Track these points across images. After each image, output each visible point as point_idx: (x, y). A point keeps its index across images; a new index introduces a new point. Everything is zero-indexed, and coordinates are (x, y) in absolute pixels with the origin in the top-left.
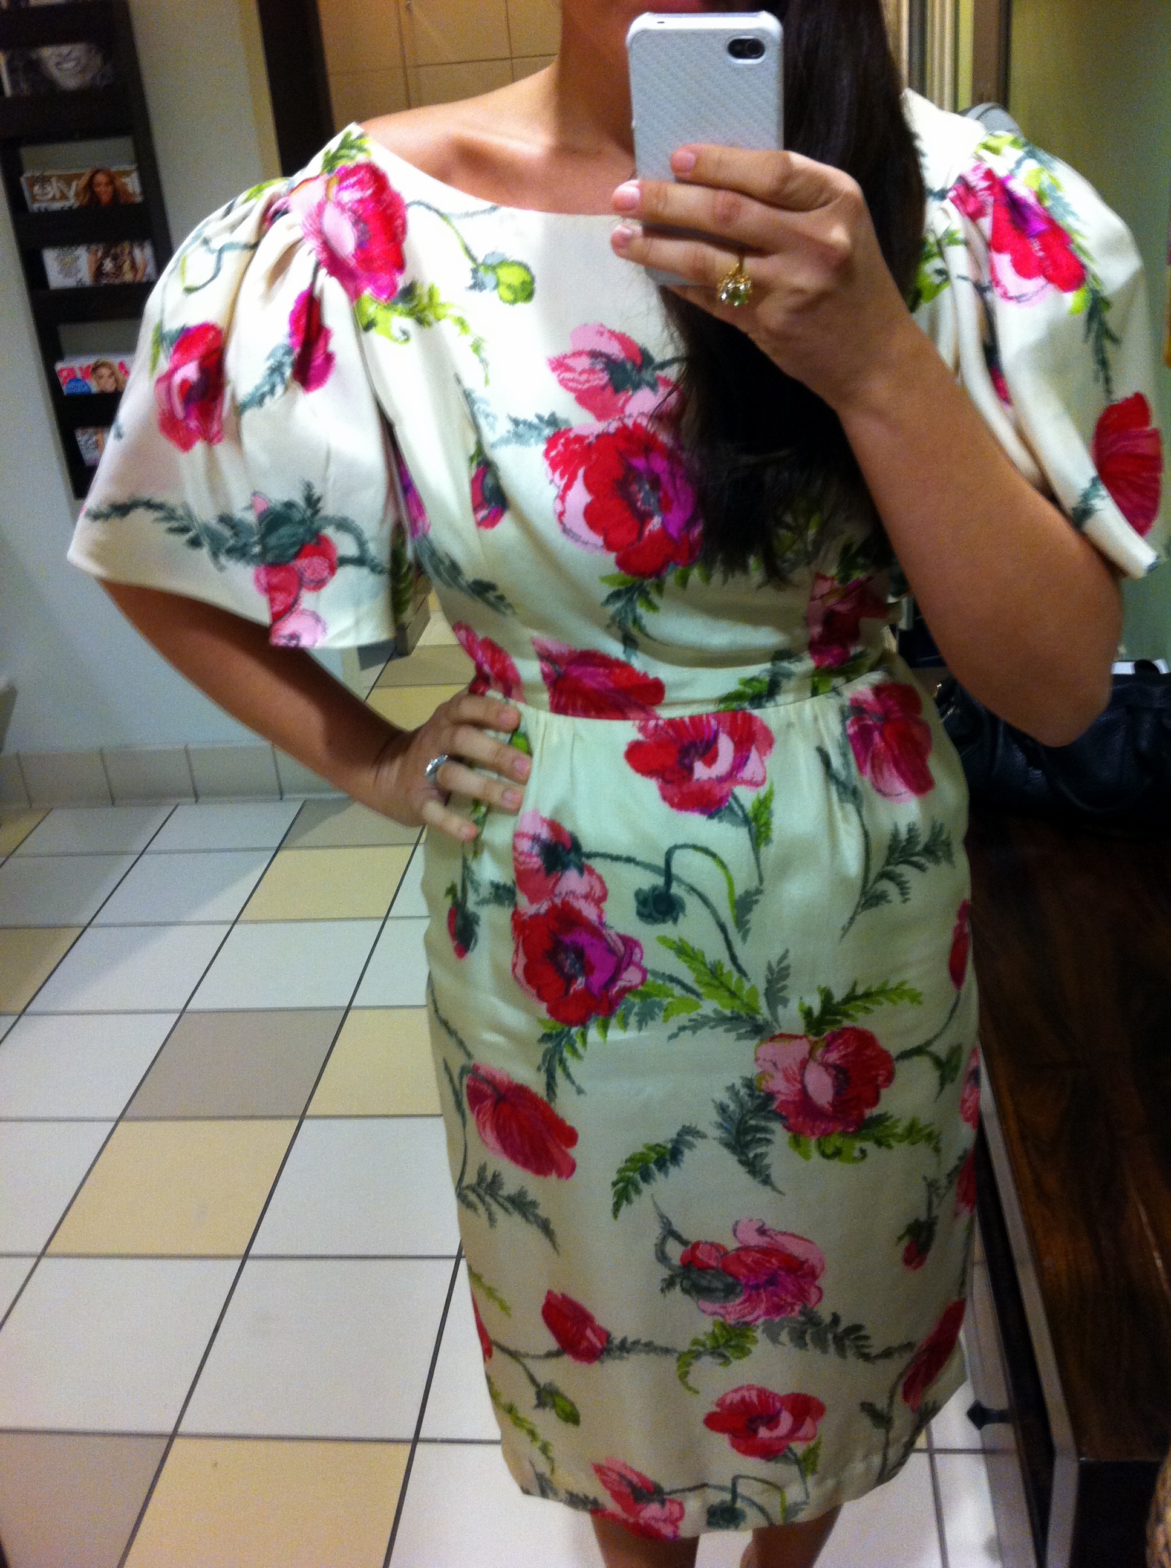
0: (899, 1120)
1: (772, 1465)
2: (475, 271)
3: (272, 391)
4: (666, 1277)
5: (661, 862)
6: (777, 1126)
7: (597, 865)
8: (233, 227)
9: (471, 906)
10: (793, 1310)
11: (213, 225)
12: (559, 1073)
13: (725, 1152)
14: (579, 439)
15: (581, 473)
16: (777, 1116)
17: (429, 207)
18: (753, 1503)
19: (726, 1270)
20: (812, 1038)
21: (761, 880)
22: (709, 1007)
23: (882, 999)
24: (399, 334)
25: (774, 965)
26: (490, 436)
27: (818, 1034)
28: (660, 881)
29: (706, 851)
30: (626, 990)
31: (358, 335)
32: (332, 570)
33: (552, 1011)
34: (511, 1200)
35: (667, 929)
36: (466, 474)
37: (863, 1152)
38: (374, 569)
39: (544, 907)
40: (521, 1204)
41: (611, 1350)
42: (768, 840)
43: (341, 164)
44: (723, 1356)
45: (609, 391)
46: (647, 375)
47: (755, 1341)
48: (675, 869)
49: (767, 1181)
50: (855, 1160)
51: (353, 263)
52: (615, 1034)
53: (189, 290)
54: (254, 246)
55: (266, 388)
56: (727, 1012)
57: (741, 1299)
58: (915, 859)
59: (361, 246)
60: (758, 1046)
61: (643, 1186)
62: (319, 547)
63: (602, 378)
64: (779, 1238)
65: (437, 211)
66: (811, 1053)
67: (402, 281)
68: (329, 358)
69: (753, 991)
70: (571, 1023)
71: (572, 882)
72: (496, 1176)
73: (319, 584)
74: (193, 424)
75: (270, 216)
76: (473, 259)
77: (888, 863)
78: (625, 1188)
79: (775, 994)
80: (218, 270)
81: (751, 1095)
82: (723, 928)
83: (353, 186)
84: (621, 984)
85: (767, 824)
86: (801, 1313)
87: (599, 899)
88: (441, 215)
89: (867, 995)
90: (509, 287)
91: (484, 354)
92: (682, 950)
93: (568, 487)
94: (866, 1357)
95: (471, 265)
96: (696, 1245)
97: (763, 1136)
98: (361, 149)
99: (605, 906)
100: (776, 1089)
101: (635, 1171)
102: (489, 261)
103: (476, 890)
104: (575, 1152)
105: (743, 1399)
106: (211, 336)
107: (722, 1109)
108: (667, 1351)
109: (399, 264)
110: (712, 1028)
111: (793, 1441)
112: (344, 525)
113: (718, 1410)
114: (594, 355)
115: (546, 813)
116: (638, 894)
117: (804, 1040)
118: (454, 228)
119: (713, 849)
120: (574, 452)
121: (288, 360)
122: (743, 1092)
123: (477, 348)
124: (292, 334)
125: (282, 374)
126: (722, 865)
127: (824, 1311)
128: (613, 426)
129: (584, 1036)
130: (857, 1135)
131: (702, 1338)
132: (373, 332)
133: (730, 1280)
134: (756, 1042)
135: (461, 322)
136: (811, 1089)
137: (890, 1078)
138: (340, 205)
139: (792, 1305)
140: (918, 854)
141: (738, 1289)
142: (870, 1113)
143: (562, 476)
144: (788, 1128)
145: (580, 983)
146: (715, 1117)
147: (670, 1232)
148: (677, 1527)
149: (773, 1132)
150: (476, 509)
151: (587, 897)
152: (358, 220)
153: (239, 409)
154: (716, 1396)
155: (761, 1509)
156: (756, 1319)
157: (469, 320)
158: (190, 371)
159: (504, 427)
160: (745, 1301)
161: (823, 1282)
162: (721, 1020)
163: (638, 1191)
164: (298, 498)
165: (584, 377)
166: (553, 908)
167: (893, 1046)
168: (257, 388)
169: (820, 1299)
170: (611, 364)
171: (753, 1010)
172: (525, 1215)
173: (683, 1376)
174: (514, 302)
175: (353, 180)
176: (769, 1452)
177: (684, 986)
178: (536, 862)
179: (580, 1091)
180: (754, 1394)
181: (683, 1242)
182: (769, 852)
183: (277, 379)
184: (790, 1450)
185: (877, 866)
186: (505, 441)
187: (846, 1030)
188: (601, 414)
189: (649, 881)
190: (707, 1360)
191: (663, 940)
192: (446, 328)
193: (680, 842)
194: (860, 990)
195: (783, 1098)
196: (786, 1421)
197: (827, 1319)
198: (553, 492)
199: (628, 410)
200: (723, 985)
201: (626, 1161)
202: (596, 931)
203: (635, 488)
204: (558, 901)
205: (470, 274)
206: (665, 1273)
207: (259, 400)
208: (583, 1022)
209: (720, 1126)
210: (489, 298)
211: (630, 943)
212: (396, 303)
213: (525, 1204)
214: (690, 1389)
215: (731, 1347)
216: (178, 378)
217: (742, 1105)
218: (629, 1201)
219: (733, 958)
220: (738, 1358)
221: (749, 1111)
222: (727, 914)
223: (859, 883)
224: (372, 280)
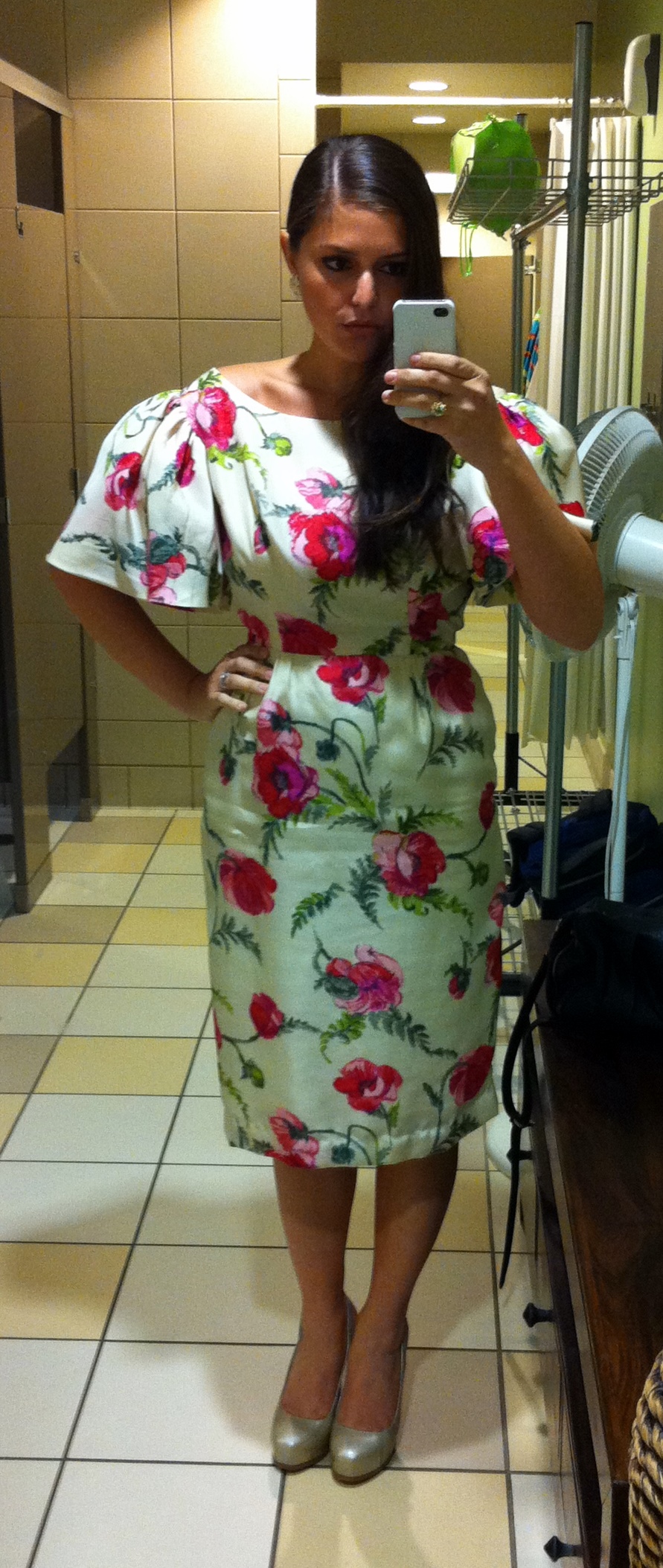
0: (447, 895)
1: (371, 1118)
2: (265, 440)
3: (166, 484)
4: (318, 979)
5: (329, 727)
6: (381, 886)
7: (299, 728)
8: (152, 410)
9: (234, 755)
10: (385, 1007)
11: (142, 408)
12: (271, 846)
13: (353, 900)
14: (305, 516)
15: (304, 531)
16: (382, 880)
17: (247, 410)
18: (360, 1146)
19: (350, 979)
20: (403, 835)
21: (378, 740)
22: (350, 810)
23: (439, 818)
24: (227, 465)
25: (383, 789)
26: (264, 511)
27: (405, 832)
28: (328, 737)
29: (351, 722)
30: (309, 799)
31: (207, 463)
32: (183, 571)
33: (270, 809)
34: (238, 934)
35: (329, 764)
36: (253, 528)
37: (427, 910)
38: (203, 572)
39: (270, 749)
40: (244, 937)
41: (284, 1026)
42: (382, 720)
43: (207, 386)
44: (346, 1037)
45: (321, 497)
46: (338, 491)
47: (364, 1026)
48: (336, 731)
49: (374, 920)
50: (422, 914)
51: (209, 431)
52: (301, 825)
53: (128, 436)
54: (161, 420)
55: (163, 482)
56: (359, 815)
57: (357, 998)
58: (460, 744)
59: (214, 424)
60: (374, 836)
61: (308, 918)
62: (179, 558)
63: (319, 491)
64: (380, 958)
65: (250, 412)
66: (401, 844)
67: (232, 441)
68: (192, 473)
69: (373, 803)
70: (279, 817)
71: (285, 737)
72: (232, 919)
73: (176, 576)
74: (123, 498)
75: (171, 407)
76: (265, 435)
77: (444, 744)
78: (298, 920)
79: (383, 807)
80: (143, 428)
81: (369, 866)
82: (358, 765)
83: (212, 397)
84: (306, 796)
85: (383, 712)
86: (391, 1009)
87: (297, 746)
88: (252, 414)
89: (431, 814)
90: (281, 448)
91: (266, 476)
92: (338, 777)
93: (297, 537)
94: (427, 1050)
95: (264, 438)
96: (335, 961)
97: (372, 891)
98: (218, 381)
99: (302, 750)
100: (382, 863)
101: (305, 909)
102: (273, 437)
103: (237, 745)
104: (275, 895)
105: (356, 1069)
106: (136, 458)
107: (354, 872)
108: (315, 1030)
109: (231, 434)
110: (351, 823)
111: (383, 1100)
112: (191, 550)
113: (341, 1076)
114: (316, 481)
115: (275, 699)
116: (318, 743)
117: (397, 836)
118: (257, 420)
119: (354, 721)
120: (301, 522)
121: (175, 471)
122: (366, 864)
123: (262, 473)
124: (177, 460)
125: (171, 477)
126: (360, 730)
127: (404, 1009)
128: (320, 512)
129: (285, 824)
130: (423, 898)
131: (335, 1023)
132: (215, 463)
133: (352, 984)
134: (373, 834)
135: (257, 461)
136: (401, 866)
137: (443, 868)
138: (206, 406)
139: (385, 1003)
140: (461, 742)
141: (357, 990)
142: (432, 886)
143: (295, 532)
144: (388, 888)
145: (285, 794)
146: (349, 877)
147: (322, 951)
148: (314, 1159)
149: (379, 890)
150: (256, 544)
151: (292, 746)
152: (213, 412)
153: (148, 492)
154: (341, 1066)
155: (364, 1151)
156: (365, 1011)
157: (260, 460)
158: (125, 473)
159: (271, 508)
160: (359, 999)
161: (403, 990)
162: (356, 819)
163: (306, 922)
164: (171, 534)
165: (310, 490)
166: (275, 749)
167: (446, 849)
168: (159, 482)
169: (400, 1002)
170: (323, 486)
171: (372, 814)
172: (245, 944)
173: (323, 1049)
174: (281, 455)
175: (213, 394)
176: (370, 1108)
177: (340, 800)
178: (268, 724)
179: (281, 857)
180: (362, 1064)
181: (329, 958)
182: (383, 726)
183: (169, 478)
184: (382, 1106)
185: (438, 743)
186: (271, 514)
187: (420, 833)
188: (316, 506)
189: (324, 736)
190: (337, 1039)
191: (328, 770)
192: (250, 463)
193: (339, 717)
194: (427, 811)
195: (387, 869)
196: (380, 1084)
197: (404, 1016)
198: (290, 538)
199: (328, 506)
200: (357, 798)
201: (302, 902)
202: (295, 764)
203: (327, 539)
204: (277, 746)
205: (263, 441)
206: (318, 977)
207: (159, 487)
208: (285, 817)
209: (352, 884)
210: (271, 453)
211: (312, 771)
212: (227, 451)
213: (246, 936)
214: (327, 1059)
215: (350, 1030)
216: (118, 476)
217: (364, 871)
218: (301, 928)
219: (363, 783)
220: (354, 1038)
221: (368, 876)
222: (361, 757)
223: (427, 749)
224: (217, 440)
